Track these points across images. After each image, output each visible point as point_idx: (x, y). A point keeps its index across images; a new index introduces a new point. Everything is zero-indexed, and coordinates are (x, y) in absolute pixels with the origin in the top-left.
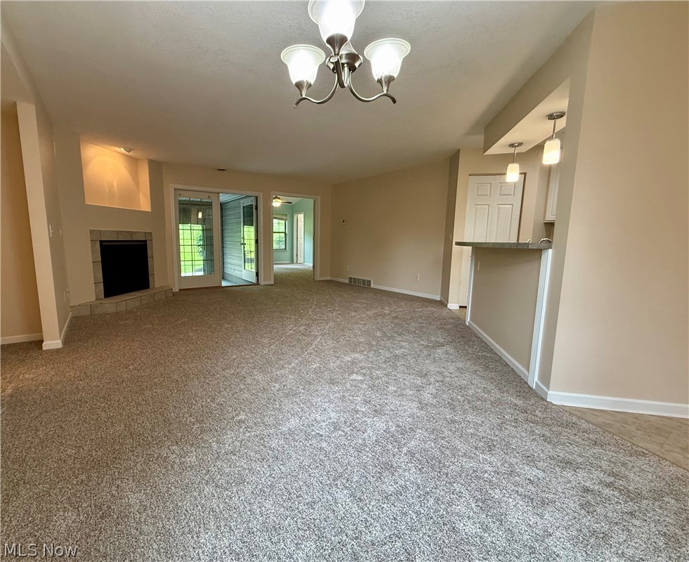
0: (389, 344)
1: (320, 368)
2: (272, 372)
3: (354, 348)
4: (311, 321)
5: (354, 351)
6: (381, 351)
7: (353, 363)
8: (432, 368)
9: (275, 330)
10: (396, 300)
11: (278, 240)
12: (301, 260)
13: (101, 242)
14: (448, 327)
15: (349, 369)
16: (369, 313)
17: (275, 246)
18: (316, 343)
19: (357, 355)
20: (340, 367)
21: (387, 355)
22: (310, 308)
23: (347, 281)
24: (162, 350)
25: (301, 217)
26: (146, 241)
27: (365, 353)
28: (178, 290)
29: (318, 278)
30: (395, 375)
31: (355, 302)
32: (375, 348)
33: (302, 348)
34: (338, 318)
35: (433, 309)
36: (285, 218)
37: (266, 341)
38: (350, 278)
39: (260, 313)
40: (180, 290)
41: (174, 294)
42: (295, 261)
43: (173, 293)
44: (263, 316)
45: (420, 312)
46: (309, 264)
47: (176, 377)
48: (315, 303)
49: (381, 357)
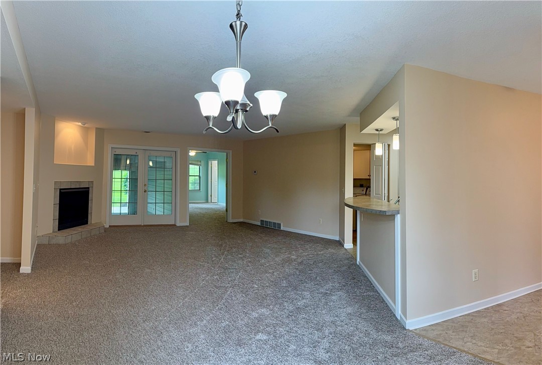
0: (292, 294)
1: (229, 326)
2: (186, 330)
3: (261, 301)
4: (223, 271)
5: (261, 305)
6: (285, 304)
7: (259, 319)
8: (328, 318)
9: (189, 280)
10: (303, 243)
11: (193, 182)
12: (214, 199)
13: (60, 189)
14: (344, 268)
15: (255, 326)
16: (277, 259)
17: (191, 187)
18: (226, 296)
19: (264, 310)
20: (247, 325)
21: (291, 308)
22: (223, 254)
23: (259, 224)
24: (96, 291)
25: (215, 163)
26: (89, 188)
27: (271, 307)
28: (108, 227)
29: (230, 220)
30: (296, 332)
31: (265, 247)
32: (280, 301)
33: (213, 302)
34: (248, 266)
35: (333, 250)
36: (199, 163)
37: (181, 292)
38: (262, 221)
39: (175, 258)
40: (110, 226)
41: (106, 230)
42: (209, 201)
43: (105, 228)
44: (178, 262)
45: (322, 254)
46: (223, 204)
47: (106, 322)
48: (227, 249)
49: (286, 311)
